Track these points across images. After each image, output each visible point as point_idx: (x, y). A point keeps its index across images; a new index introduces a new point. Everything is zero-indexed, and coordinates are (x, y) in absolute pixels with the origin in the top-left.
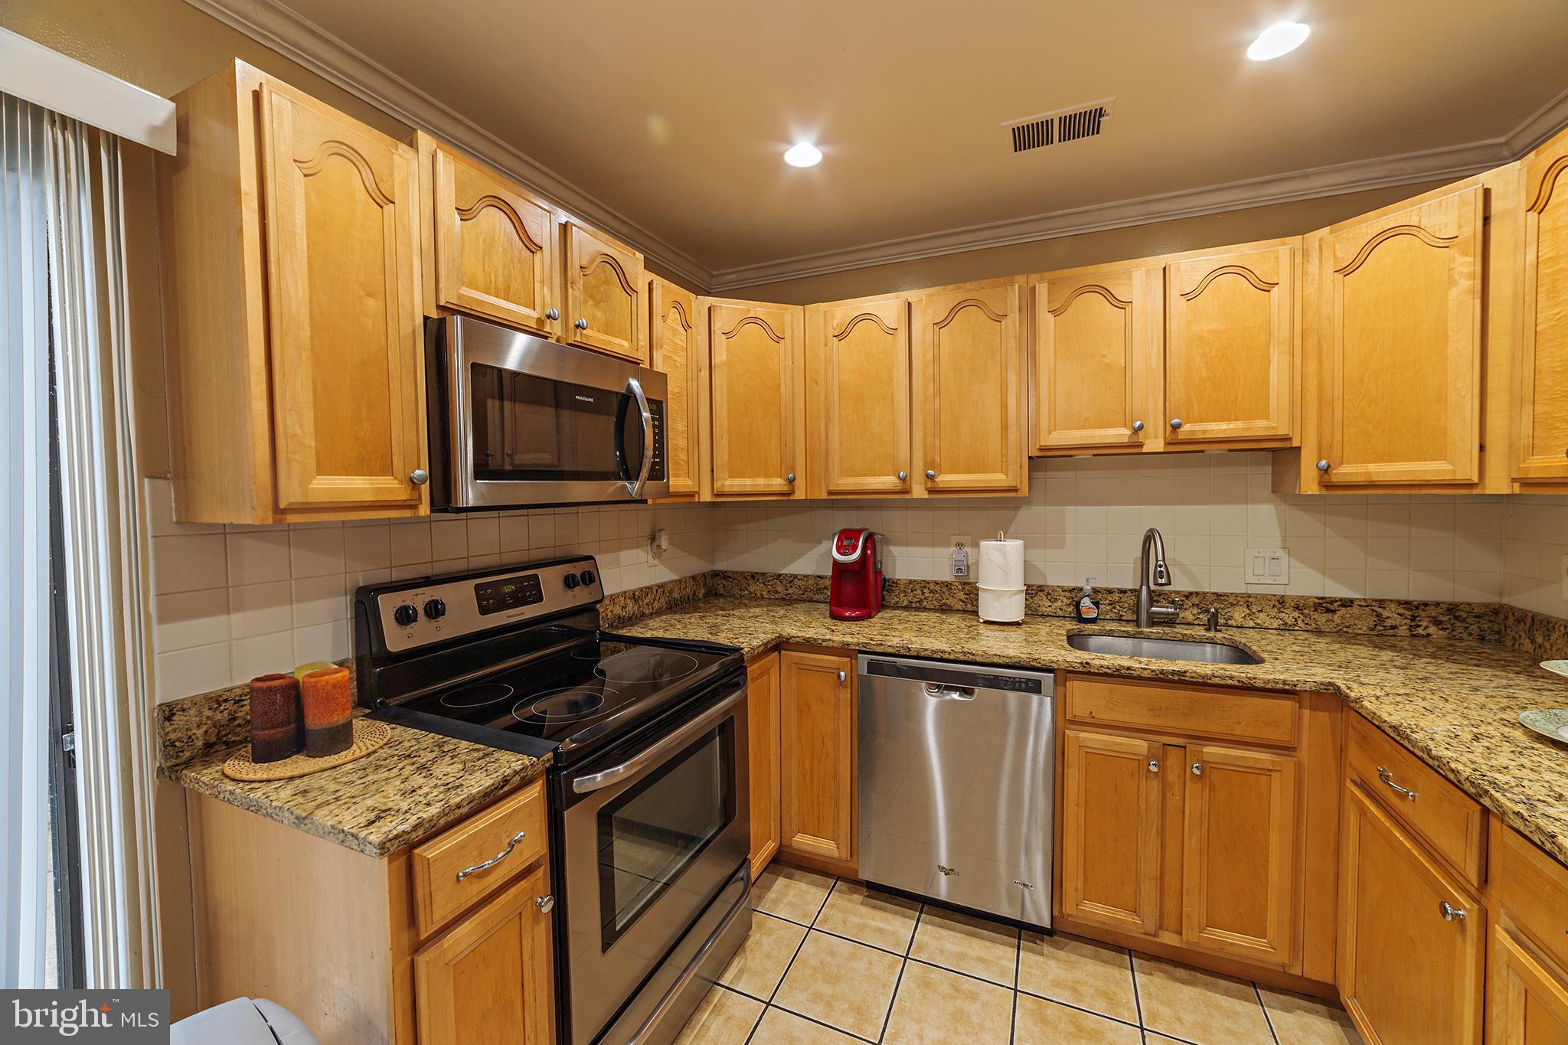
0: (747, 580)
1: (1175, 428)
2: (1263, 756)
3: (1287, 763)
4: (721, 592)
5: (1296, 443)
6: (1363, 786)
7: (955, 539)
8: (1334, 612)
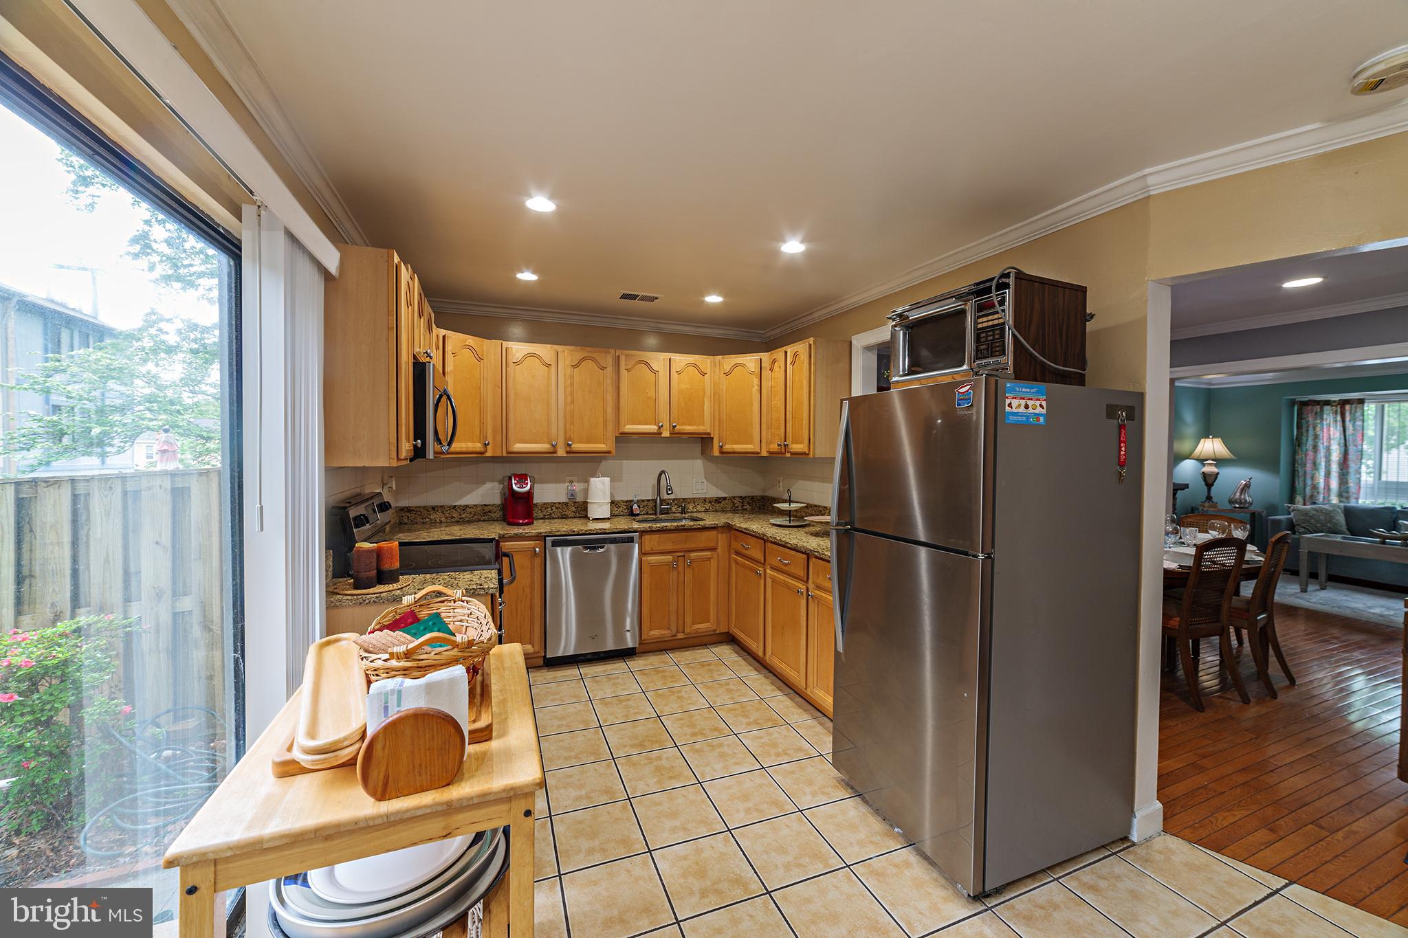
0: (428, 511)
1: (674, 427)
2: (709, 553)
3: (714, 554)
4: (405, 522)
5: (712, 436)
6: (737, 553)
7: (568, 478)
8: (721, 502)
